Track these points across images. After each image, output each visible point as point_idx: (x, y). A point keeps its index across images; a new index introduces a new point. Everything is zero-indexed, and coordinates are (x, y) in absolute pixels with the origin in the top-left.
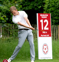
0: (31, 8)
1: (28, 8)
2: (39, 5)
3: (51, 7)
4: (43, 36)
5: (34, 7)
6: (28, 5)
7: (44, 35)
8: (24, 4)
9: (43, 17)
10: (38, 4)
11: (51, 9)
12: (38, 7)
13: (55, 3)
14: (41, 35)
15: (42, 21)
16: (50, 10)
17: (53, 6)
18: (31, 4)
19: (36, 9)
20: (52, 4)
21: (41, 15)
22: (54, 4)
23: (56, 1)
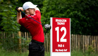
3: (51, 10)
4: (59, 52)
7: (60, 50)
9: (59, 24)
11: (51, 12)
13: (56, 5)
15: (57, 29)
16: (49, 13)
17: (53, 9)
20: (52, 7)
21: (57, 20)
22: (54, 6)
23: (58, 3)
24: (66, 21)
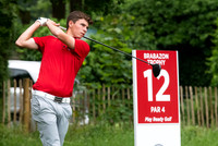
0: (179, 41)
1: (171, 39)
2: (203, 32)
4: (153, 122)
5: (188, 37)
6: (172, 33)
7: (155, 119)
8: (161, 29)
10: (199, 28)
12: (198, 38)
14: (147, 119)
18: (180, 30)
19: (193, 42)
21: (146, 56)
24: (167, 56)
